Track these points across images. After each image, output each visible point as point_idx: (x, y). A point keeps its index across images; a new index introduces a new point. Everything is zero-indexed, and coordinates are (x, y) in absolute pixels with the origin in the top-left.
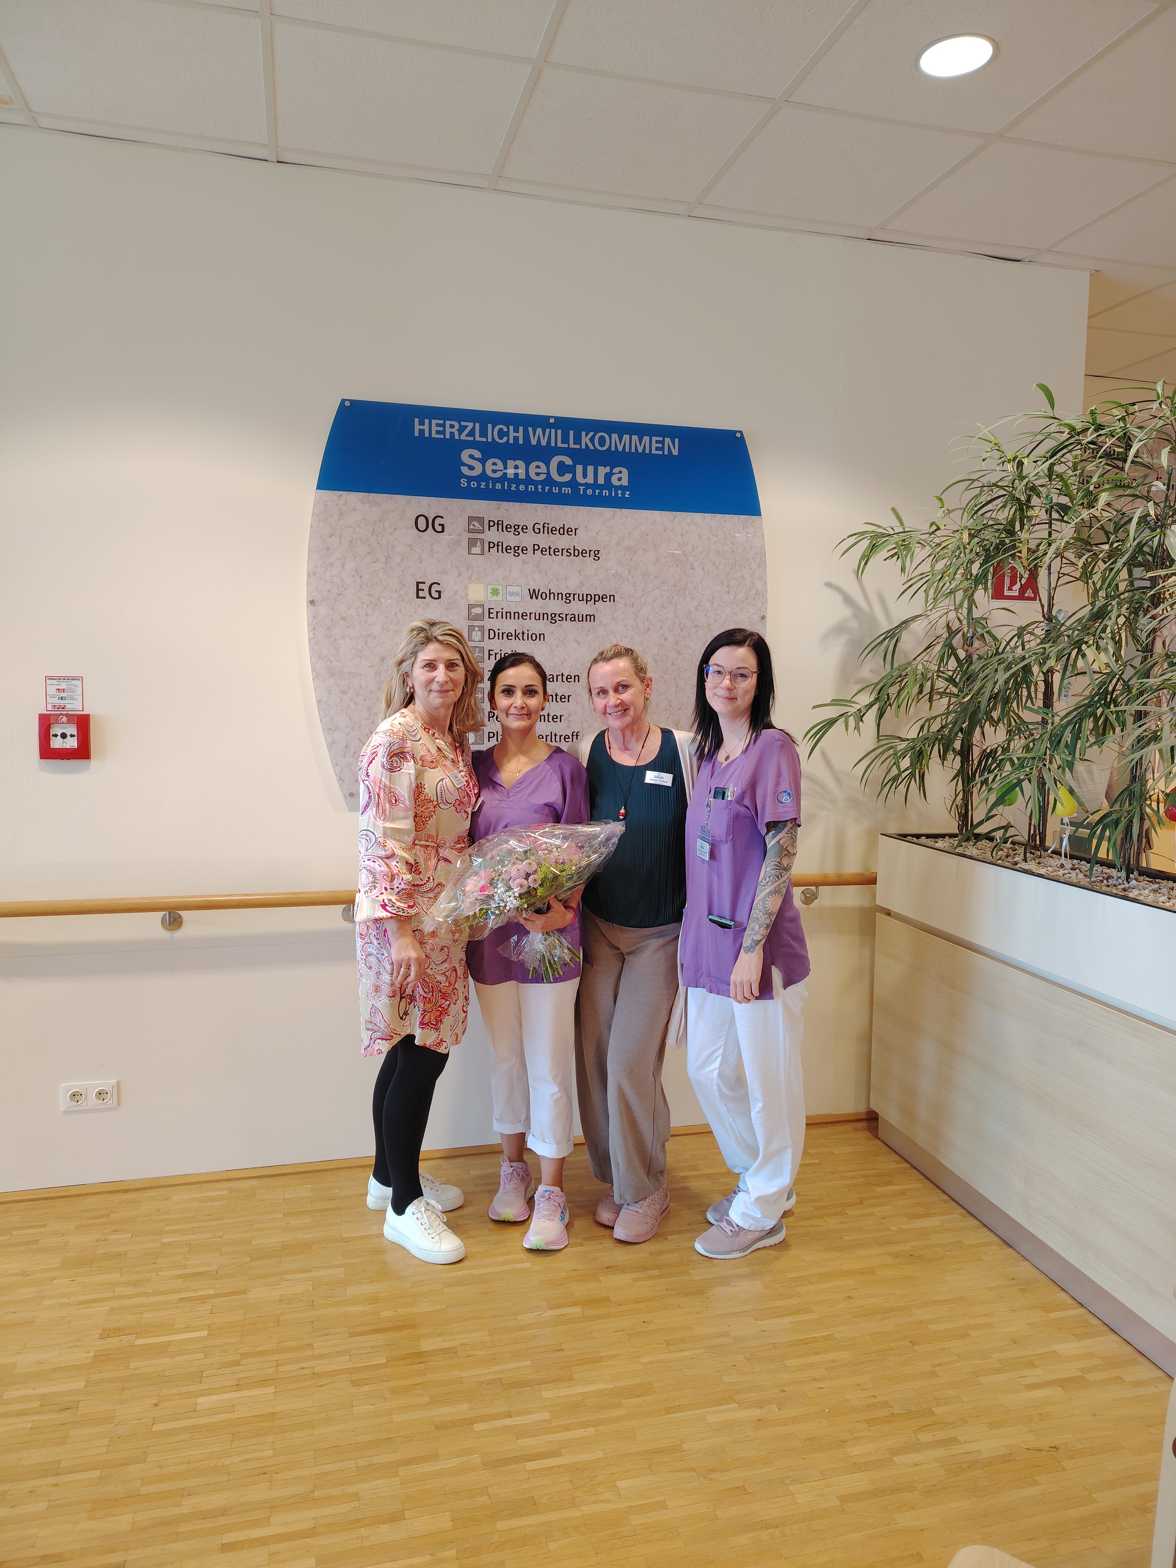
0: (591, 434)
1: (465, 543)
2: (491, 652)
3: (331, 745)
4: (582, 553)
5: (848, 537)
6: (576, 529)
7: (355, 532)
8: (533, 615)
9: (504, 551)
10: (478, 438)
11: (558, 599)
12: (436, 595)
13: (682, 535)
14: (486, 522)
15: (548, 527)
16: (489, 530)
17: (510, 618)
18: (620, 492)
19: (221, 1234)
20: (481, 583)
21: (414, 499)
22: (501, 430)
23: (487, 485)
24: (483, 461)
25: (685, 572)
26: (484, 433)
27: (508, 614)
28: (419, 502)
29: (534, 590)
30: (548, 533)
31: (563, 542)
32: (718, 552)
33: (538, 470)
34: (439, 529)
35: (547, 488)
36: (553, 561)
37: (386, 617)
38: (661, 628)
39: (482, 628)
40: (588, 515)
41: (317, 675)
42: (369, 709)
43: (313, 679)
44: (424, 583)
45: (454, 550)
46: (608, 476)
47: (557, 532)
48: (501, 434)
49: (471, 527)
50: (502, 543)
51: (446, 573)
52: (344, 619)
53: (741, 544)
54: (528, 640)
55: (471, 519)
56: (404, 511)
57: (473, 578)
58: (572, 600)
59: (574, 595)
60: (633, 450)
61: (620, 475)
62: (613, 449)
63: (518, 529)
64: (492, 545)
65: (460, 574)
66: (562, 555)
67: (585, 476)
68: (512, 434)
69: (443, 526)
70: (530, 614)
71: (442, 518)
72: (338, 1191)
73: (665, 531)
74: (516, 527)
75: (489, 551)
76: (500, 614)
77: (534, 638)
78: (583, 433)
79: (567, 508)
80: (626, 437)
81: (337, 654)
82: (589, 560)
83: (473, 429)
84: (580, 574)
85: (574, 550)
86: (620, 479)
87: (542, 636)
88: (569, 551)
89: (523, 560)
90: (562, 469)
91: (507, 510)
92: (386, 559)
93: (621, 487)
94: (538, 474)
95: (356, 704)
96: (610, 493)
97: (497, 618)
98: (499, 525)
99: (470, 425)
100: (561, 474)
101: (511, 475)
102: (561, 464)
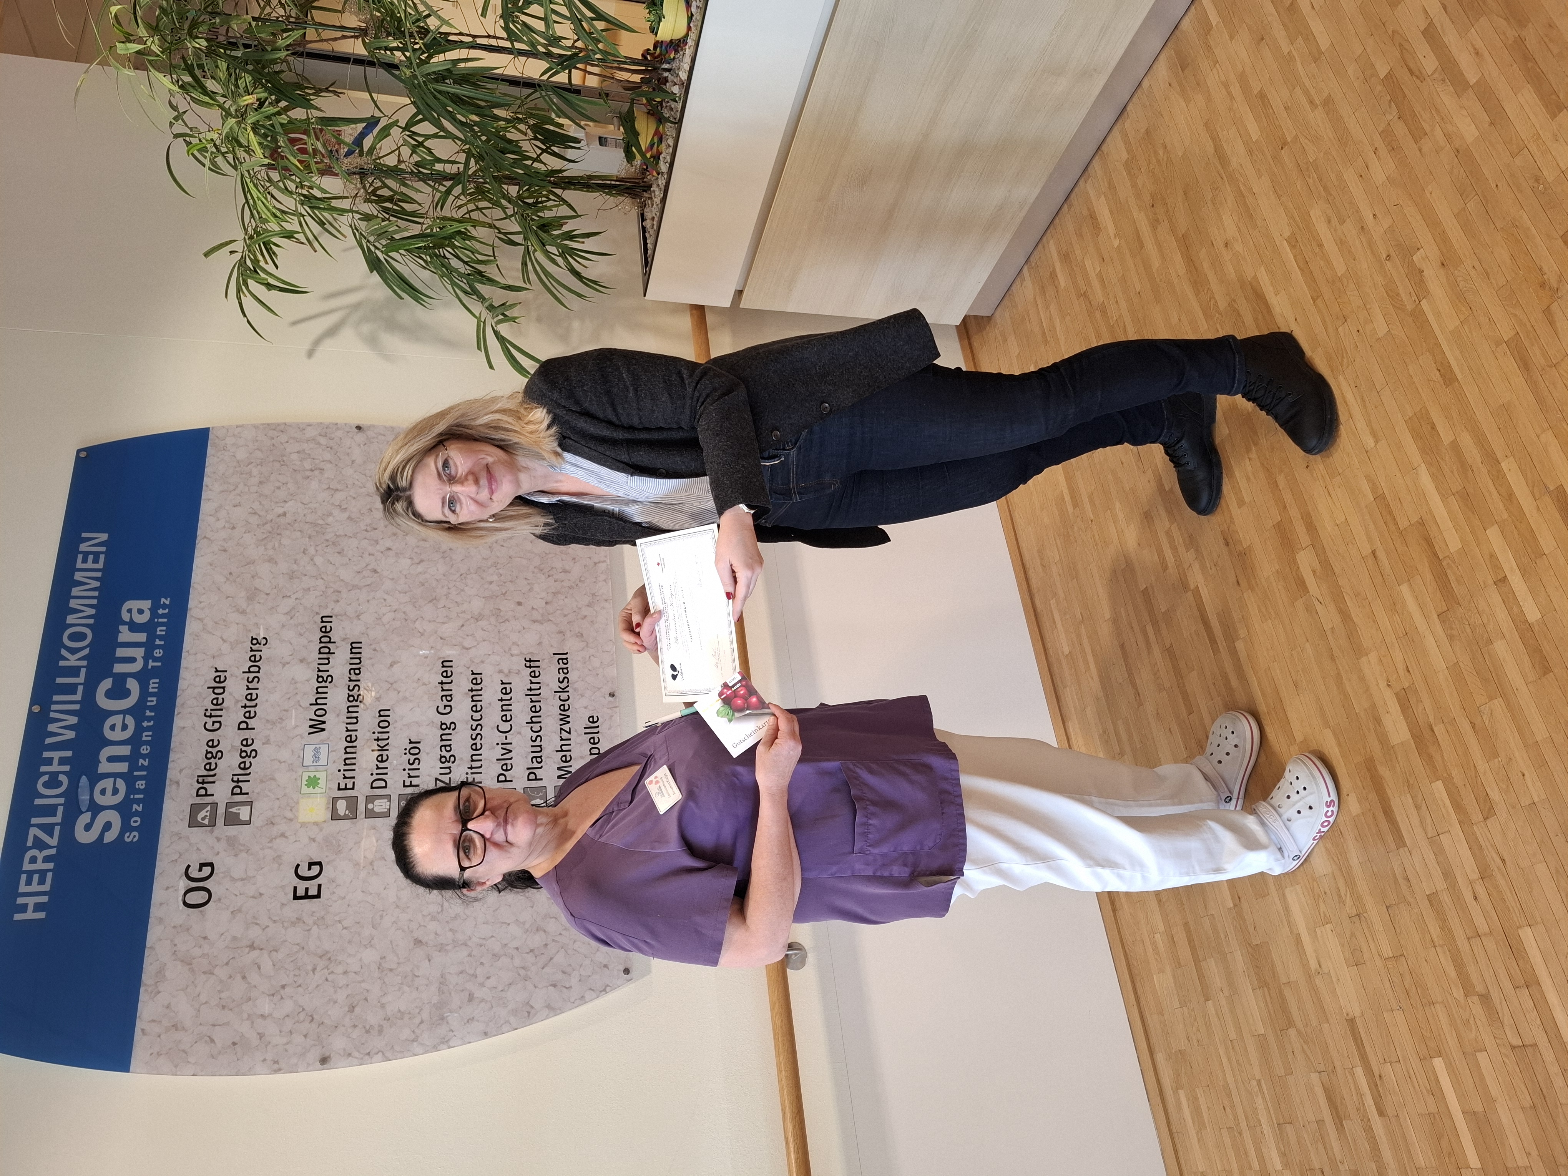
0: (64, 652)
1: (232, 830)
2: (407, 783)
3: (553, 1009)
4: (255, 661)
5: (245, 315)
6: (217, 671)
7: (206, 1003)
8: (350, 727)
9: (248, 772)
10: (58, 819)
11: (327, 693)
12: (316, 869)
13: (233, 528)
14: (199, 800)
15: (211, 710)
16: (212, 795)
17: (355, 758)
18: (161, 611)
19: (1254, 1083)
20: (298, 803)
21: (155, 912)
22: (46, 785)
23: (138, 802)
24: (96, 809)
25: (289, 524)
26: (50, 810)
27: (348, 762)
28: (161, 904)
29: (311, 727)
30: (222, 710)
31: (236, 689)
32: (261, 482)
33: (119, 727)
34: (207, 870)
35: (148, 713)
36: (267, 701)
37: (350, 942)
38: (373, 555)
39: (370, 799)
40: (196, 654)
41: (444, 1042)
42: (496, 956)
43: (450, 1047)
44: (295, 888)
45: (244, 845)
46: (134, 627)
47: (220, 697)
48: (53, 782)
49: (206, 822)
50: (234, 775)
51: (279, 856)
52: (352, 1009)
53: (251, 453)
54: (388, 732)
55: (193, 823)
56: (174, 927)
57: (289, 815)
58: (328, 673)
59: (319, 671)
60: (96, 594)
61: (135, 612)
62: (91, 621)
63: (213, 753)
64: (237, 790)
65: (283, 835)
66: (257, 689)
67: (132, 660)
68: (55, 767)
69: (202, 865)
70: (348, 730)
71: (189, 866)
72: (1158, 936)
73: (225, 551)
74: (209, 755)
75: (247, 794)
76: (348, 774)
77: (385, 724)
78: (62, 663)
79: (182, 684)
80: (73, 603)
81: (410, 1013)
82: (266, 652)
83: (40, 826)
84: (288, 663)
85: (249, 672)
86: (141, 612)
87: (382, 713)
88: (250, 680)
89: (264, 744)
90: (118, 691)
91: (181, 771)
92: (254, 949)
93: (153, 610)
94: (125, 727)
95: (488, 978)
96: (162, 624)
97: (354, 778)
98: (204, 781)
99: (33, 831)
100: (126, 694)
101: (123, 767)
102: (110, 694)
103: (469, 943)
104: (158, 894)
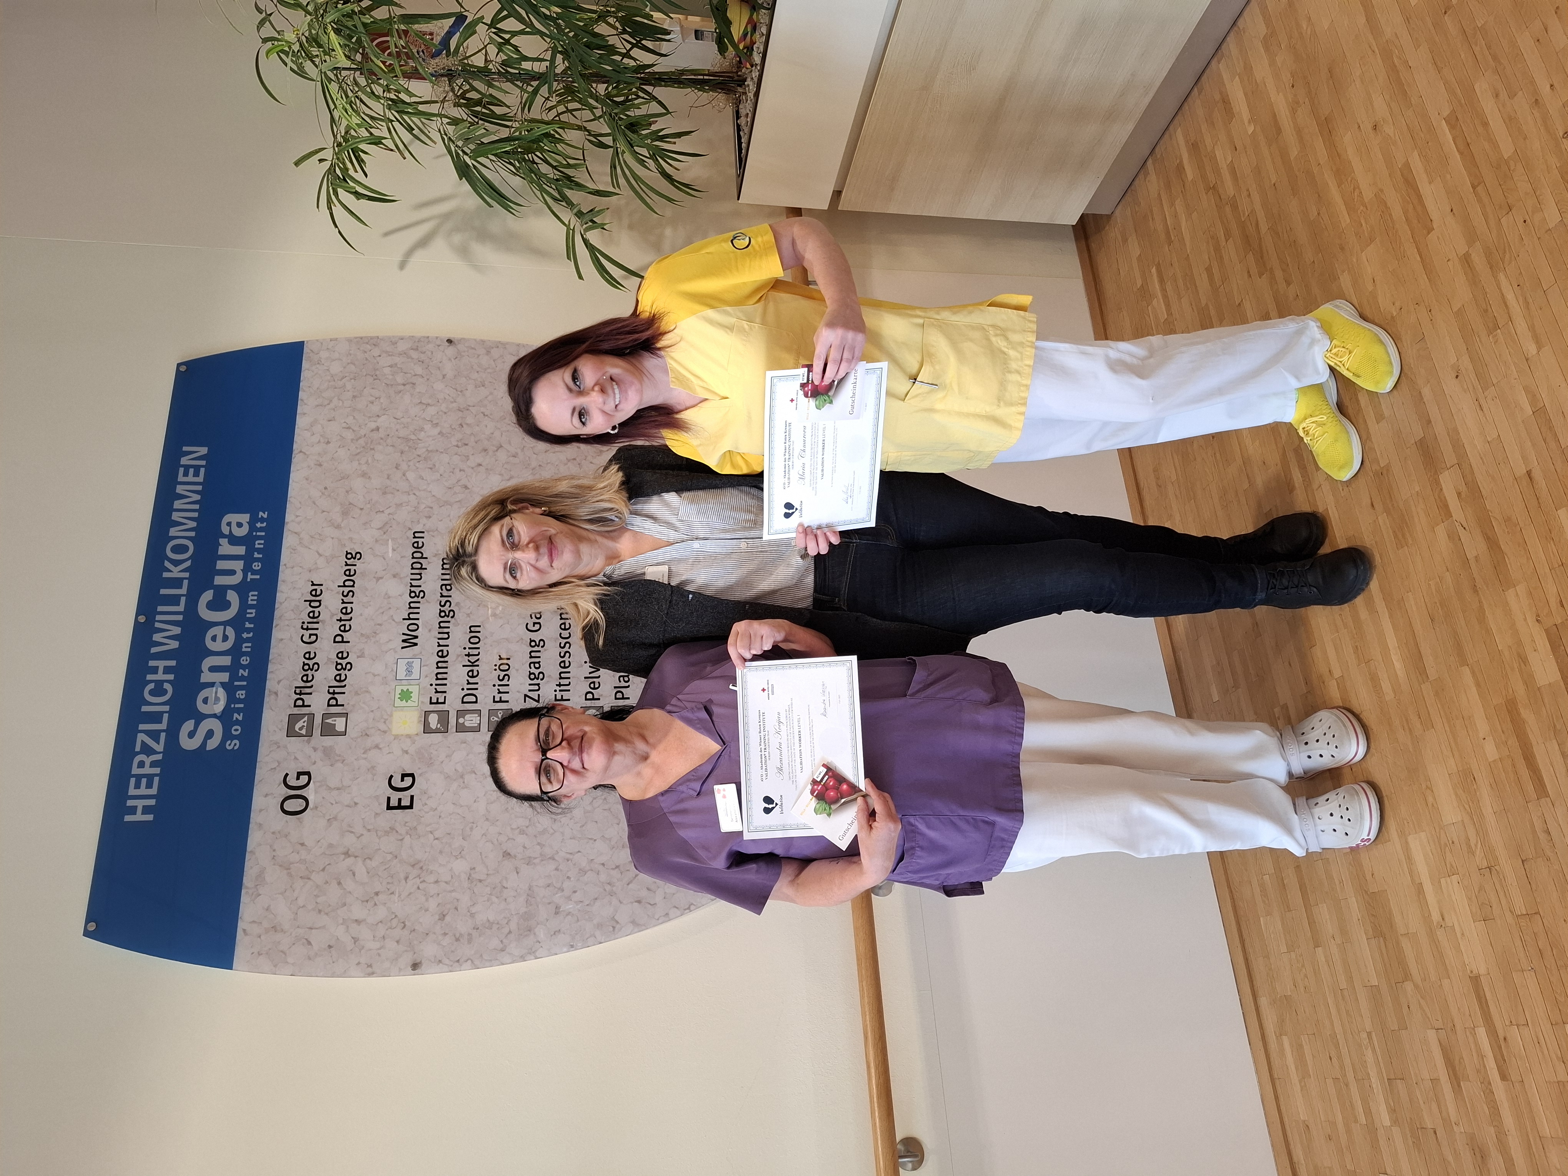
0: (167, 564)
1: (328, 741)
2: (497, 699)
3: (637, 925)
4: (350, 576)
5: (336, 226)
6: (313, 585)
7: (304, 906)
8: (442, 642)
9: (343, 684)
10: (163, 726)
11: (419, 608)
12: (408, 781)
13: (328, 442)
14: (296, 711)
15: (308, 623)
16: (309, 706)
17: (446, 673)
18: (259, 525)
19: (1364, 1035)
20: (391, 716)
21: (255, 817)
22: (152, 693)
23: (238, 711)
24: (200, 717)
25: (382, 439)
26: (156, 717)
27: (439, 676)
28: (261, 811)
29: (404, 641)
30: (318, 623)
31: (331, 602)
32: (354, 397)
33: (220, 638)
34: (304, 779)
35: (248, 625)
36: (361, 615)
37: (441, 852)
38: (464, 471)
39: (460, 713)
40: (292, 568)
41: (531, 953)
42: (583, 871)
43: (537, 958)
44: (389, 799)
45: (340, 756)
46: (234, 540)
47: (316, 610)
48: (158, 691)
49: (304, 732)
50: (329, 687)
51: (373, 767)
52: (443, 917)
53: (345, 367)
54: (479, 648)
55: (291, 733)
56: (273, 833)
57: (383, 727)
58: (420, 589)
59: (412, 586)
60: (197, 507)
61: (234, 525)
62: (193, 534)
63: (310, 665)
64: (333, 702)
65: (377, 747)
66: (352, 603)
67: (232, 572)
68: (160, 676)
69: (299, 774)
70: (439, 645)
71: (287, 775)
72: (1266, 877)
73: (320, 465)
74: (306, 667)
75: (343, 705)
76: (439, 688)
77: (476, 640)
78: (166, 575)
79: (280, 597)
80: (175, 516)
81: (498, 923)
82: (360, 566)
83: (147, 733)
84: (381, 578)
85: (344, 586)
86: (240, 525)
87: (473, 629)
88: (345, 594)
89: (358, 657)
90: (219, 603)
91: (279, 682)
92: (349, 856)
93: (252, 524)
94: (225, 638)
95: (575, 892)
96: (260, 538)
97: (445, 692)
99: (141, 737)
100: (226, 605)
101: (225, 677)
102: (211, 606)
103: (556, 857)
104: (258, 801)
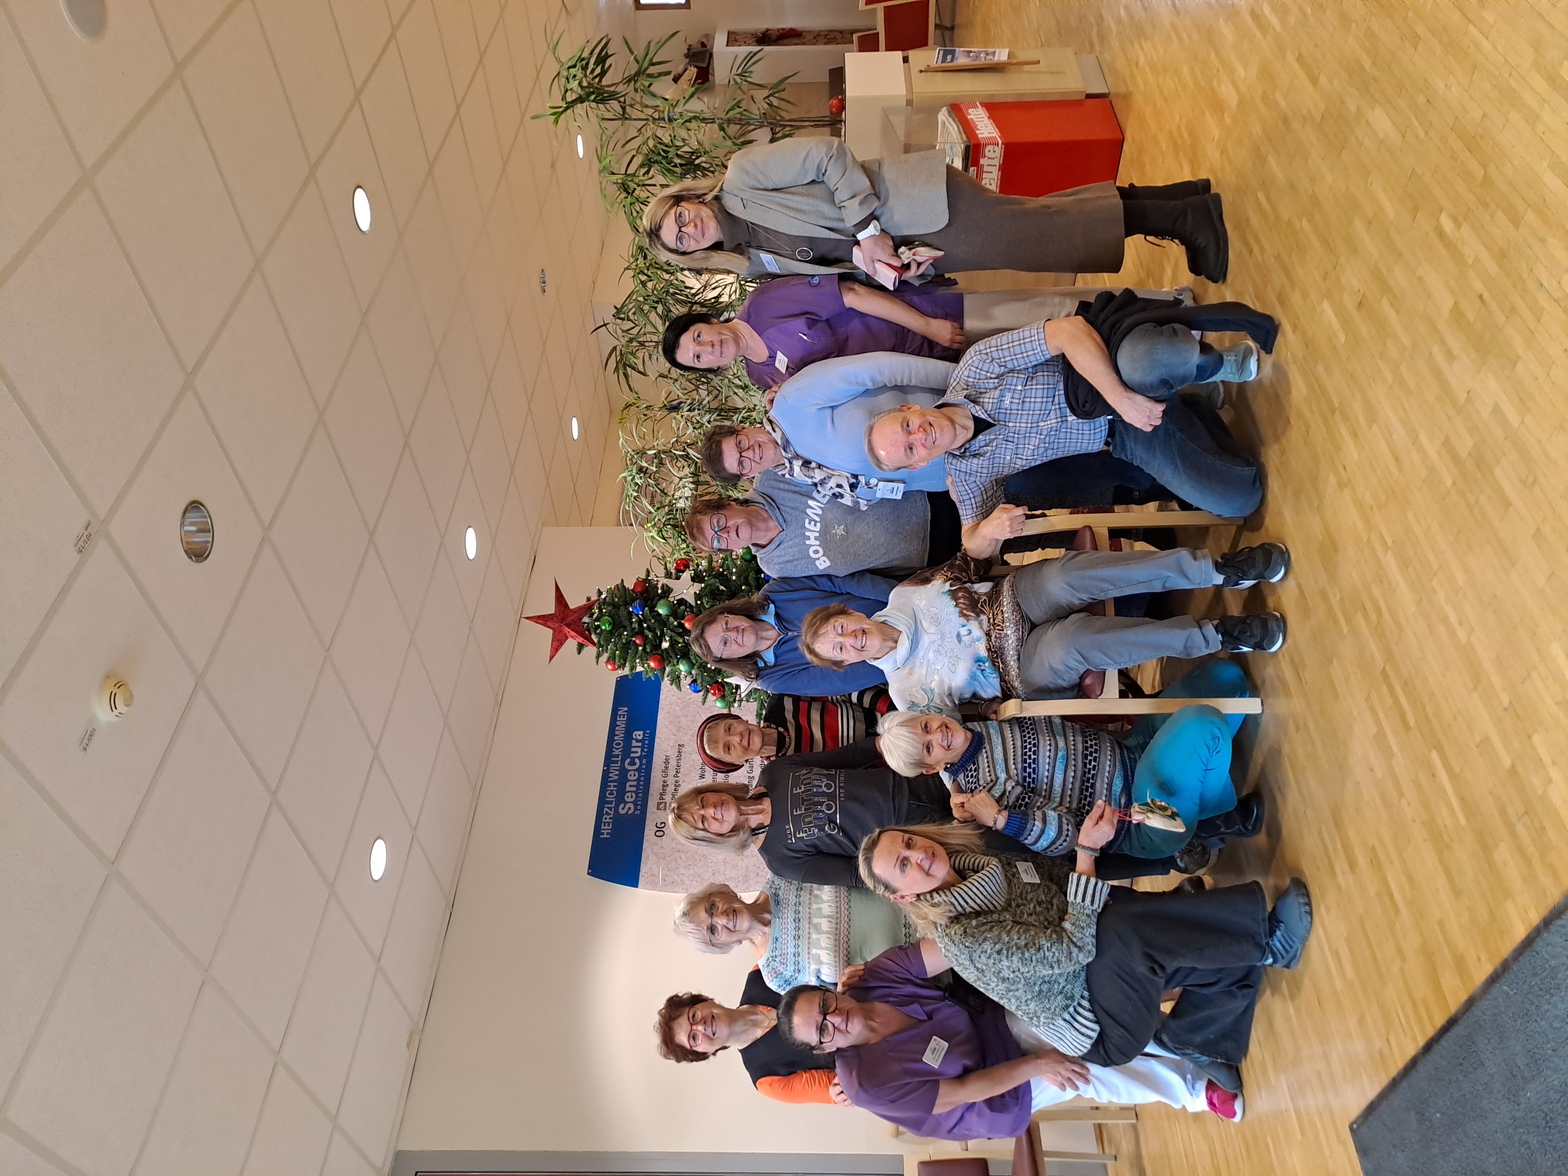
0: (614, 749)
4: (679, 753)
6: (666, 756)
7: (663, 867)
10: (613, 805)
13: (672, 704)
14: (660, 801)
15: (664, 770)
18: (646, 735)
21: (646, 837)
22: (609, 794)
23: (639, 801)
24: (626, 803)
26: (611, 803)
28: (648, 835)
30: (668, 770)
33: (633, 775)
35: (643, 771)
36: (684, 767)
40: (659, 750)
46: (637, 741)
47: (667, 765)
48: (611, 793)
55: (658, 809)
56: (652, 843)
60: (624, 729)
61: (637, 735)
62: (623, 739)
63: (665, 785)
66: (680, 763)
67: (637, 752)
68: (612, 788)
71: (657, 823)
73: (669, 713)
78: (613, 753)
79: (654, 761)
80: (616, 733)
82: (683, 749)
83: (608, 807)
85: (678, 757)
86: (640, 735)
88: (678, 759)
90: (633, 763)
91: (654, 791)
92: (679, 852)
93: (644, 735)
94: (635, 775)
96: (647, 739)
99: (606, 809)
100: (635, 764)
101: (634, 789)
102: (629, 764)
104: (647, 832)
